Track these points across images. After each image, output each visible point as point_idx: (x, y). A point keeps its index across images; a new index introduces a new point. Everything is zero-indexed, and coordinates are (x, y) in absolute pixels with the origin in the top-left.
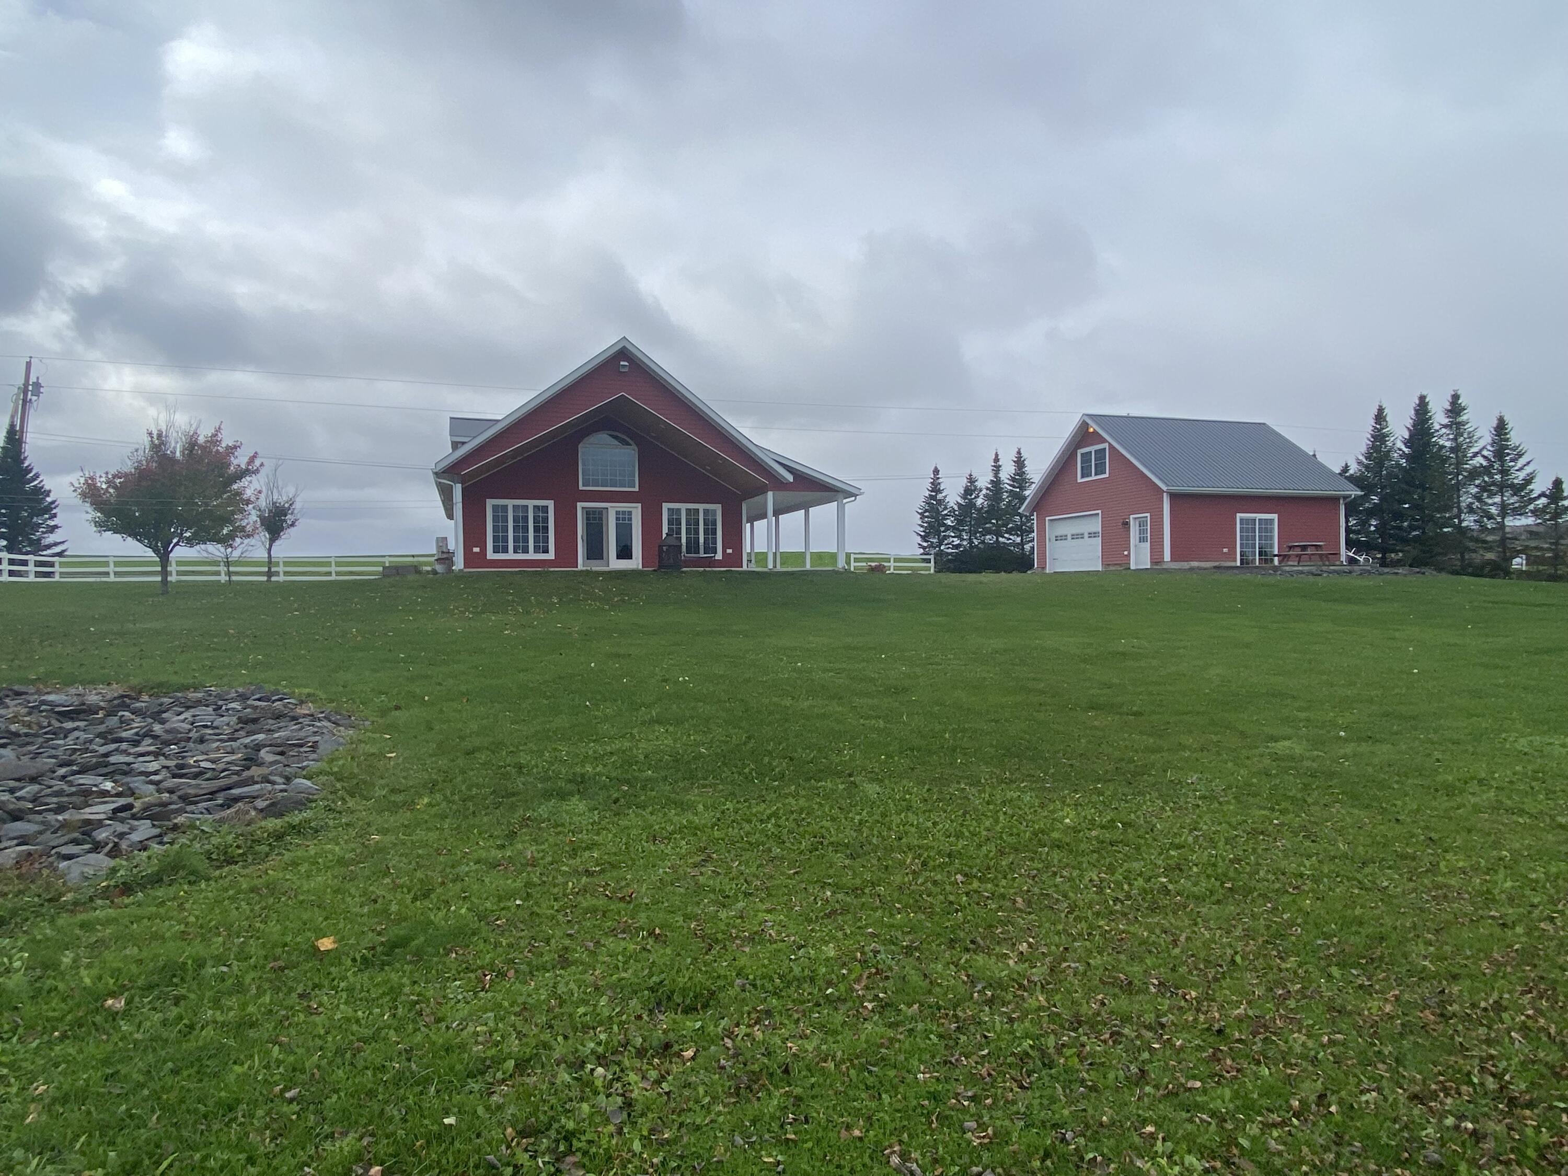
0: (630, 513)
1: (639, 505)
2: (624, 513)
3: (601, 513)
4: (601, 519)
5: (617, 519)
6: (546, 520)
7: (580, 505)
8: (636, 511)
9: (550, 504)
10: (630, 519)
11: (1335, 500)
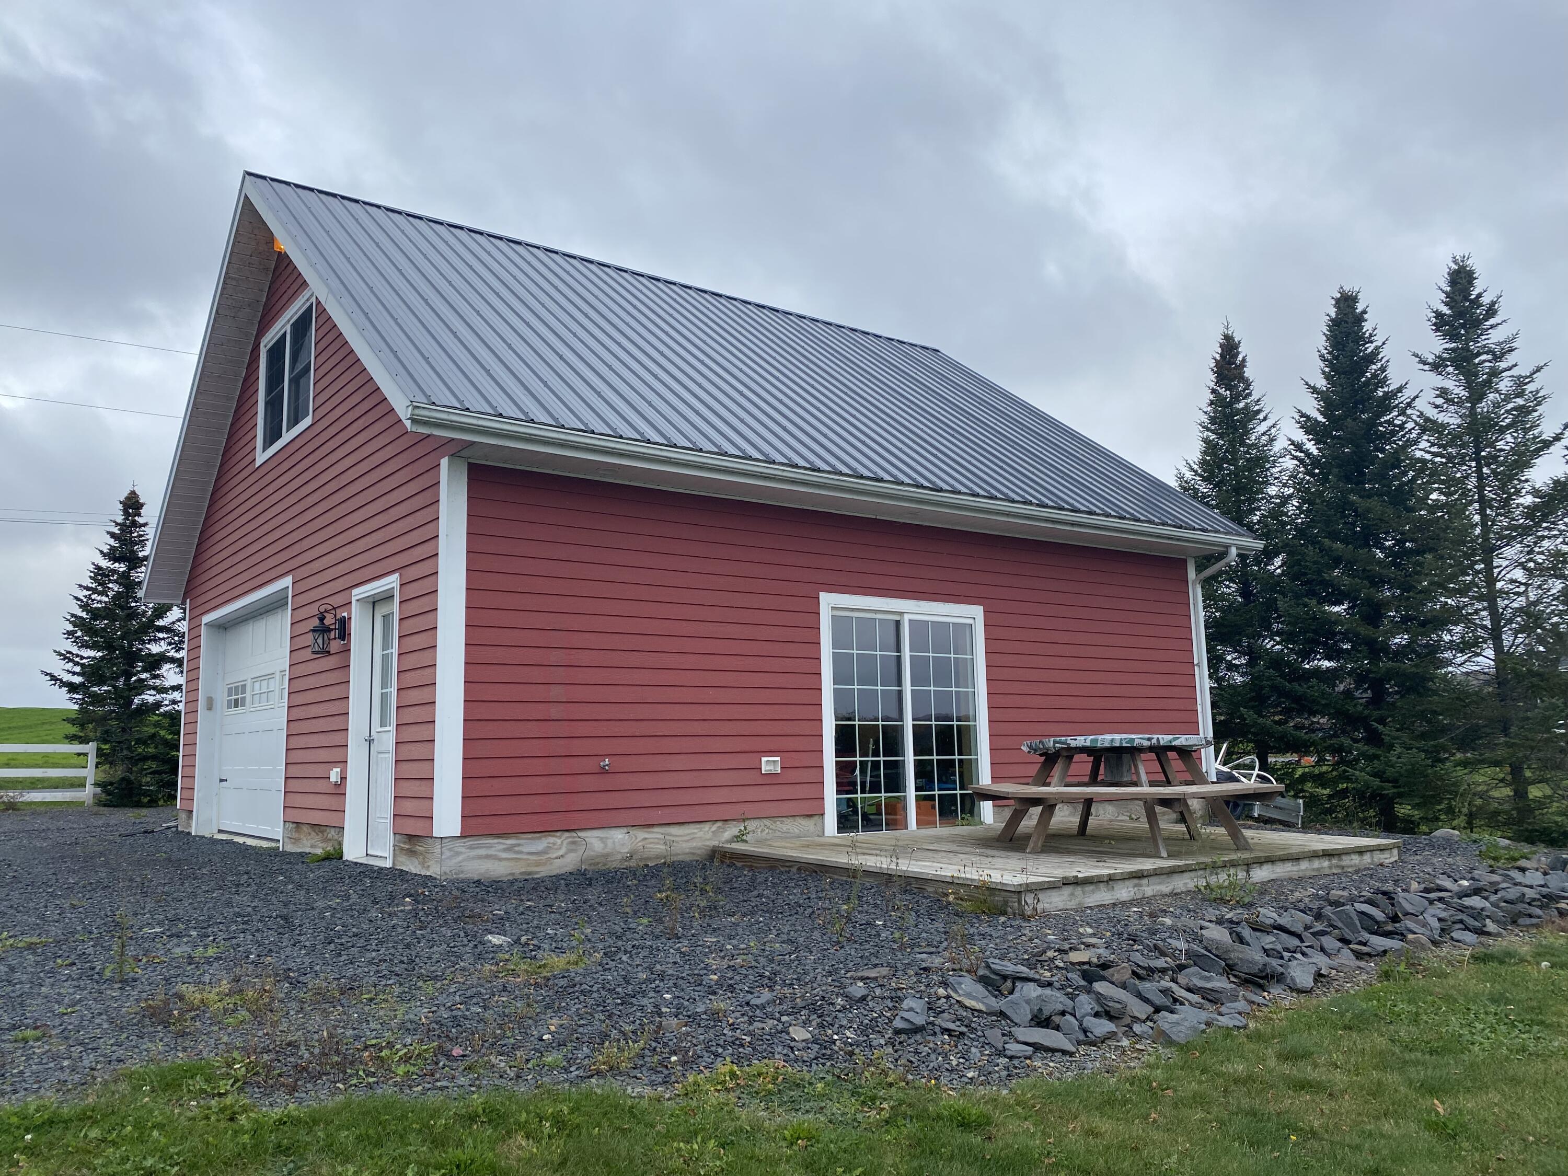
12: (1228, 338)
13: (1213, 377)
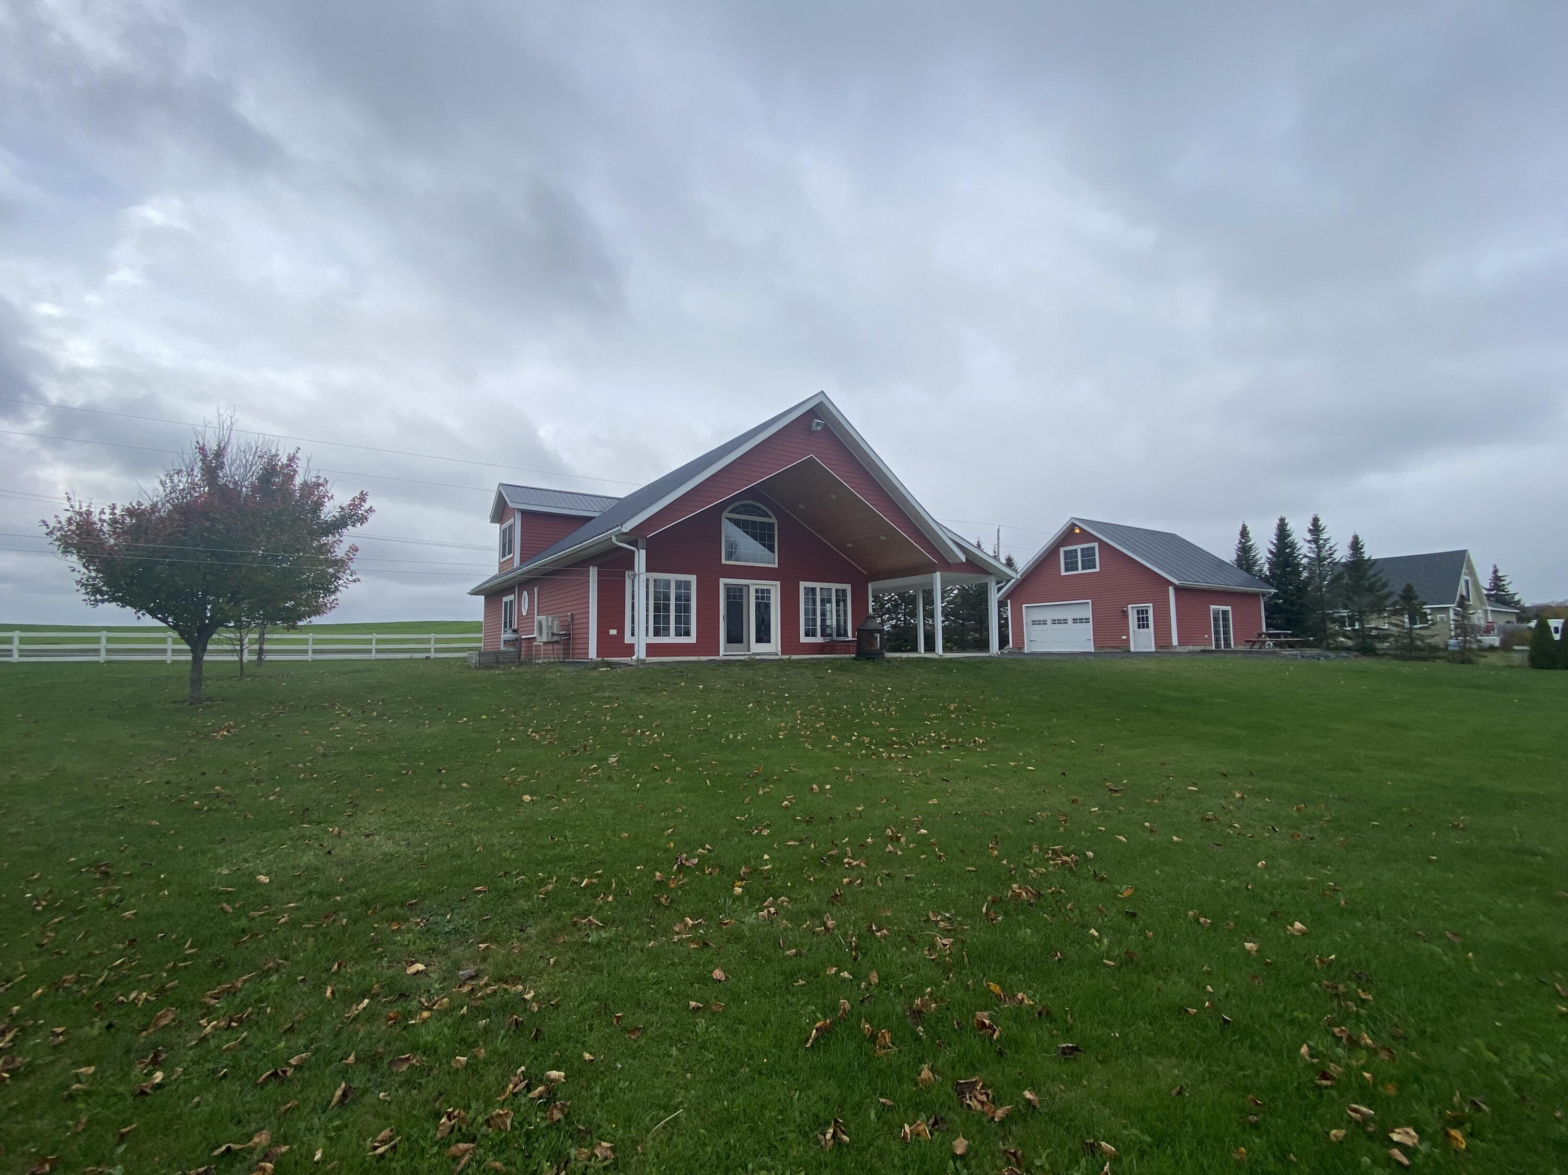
0: (768, 591)
1: (778, 583)
2: (763, 591)
3: (741, 590)
4: (741, 597)
5: (757, 598)
6: (688, 599)
7: (723, 581)
8: (775, 588)
9: (693, 579)
10: (769, 598)
11: (1256, 596)
12: (1244, 525)
13: (1239, 536)
